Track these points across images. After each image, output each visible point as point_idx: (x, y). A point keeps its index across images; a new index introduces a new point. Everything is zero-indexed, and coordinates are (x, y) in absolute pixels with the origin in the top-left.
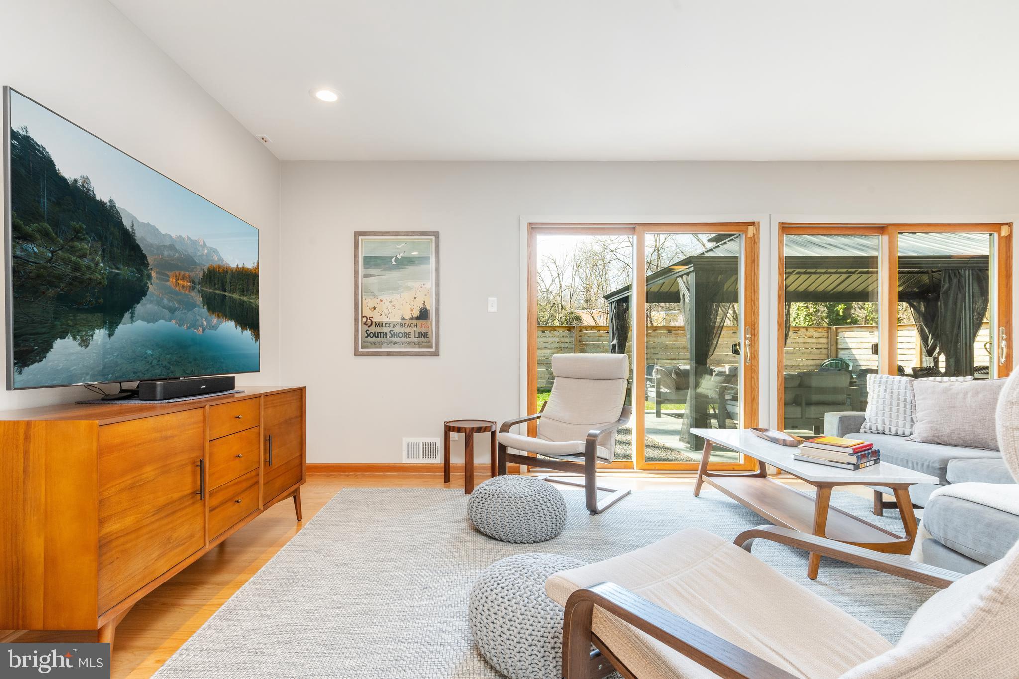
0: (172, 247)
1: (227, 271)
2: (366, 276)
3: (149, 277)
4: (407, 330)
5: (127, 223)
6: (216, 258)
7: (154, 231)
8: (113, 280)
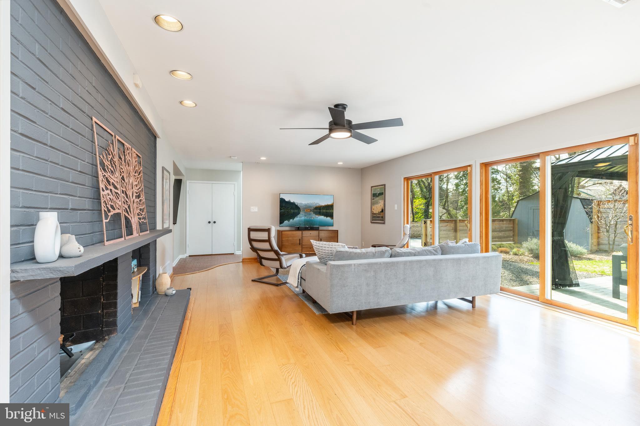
0: (306, 205)
1: (321, 206)
2: (373, 199)
3: (301, 211)
4: (379, 215)
5: (296, 204)
6: (318, 205)
7: (302, 204)
8: (294, 212)
